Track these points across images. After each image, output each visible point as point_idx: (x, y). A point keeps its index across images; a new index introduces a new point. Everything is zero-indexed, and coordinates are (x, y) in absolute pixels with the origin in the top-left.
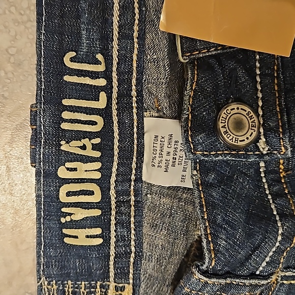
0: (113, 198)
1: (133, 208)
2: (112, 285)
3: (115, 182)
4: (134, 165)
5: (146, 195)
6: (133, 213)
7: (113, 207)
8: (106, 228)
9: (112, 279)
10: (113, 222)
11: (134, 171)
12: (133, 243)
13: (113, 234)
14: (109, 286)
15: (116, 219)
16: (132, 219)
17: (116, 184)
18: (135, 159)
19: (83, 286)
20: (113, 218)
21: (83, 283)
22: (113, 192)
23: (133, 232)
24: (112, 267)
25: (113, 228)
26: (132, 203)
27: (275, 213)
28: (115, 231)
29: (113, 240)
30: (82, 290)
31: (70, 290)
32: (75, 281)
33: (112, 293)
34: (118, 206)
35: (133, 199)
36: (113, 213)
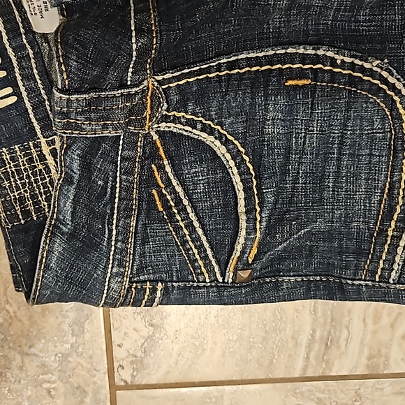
0: (12, 57)
1: (33, 61)
2: (43, 140)
3: (8, 40)
4: (18, 19)
5: (42, 45)
6: (34, 66)
7: (15, 65)
8: (14, 85)
9: (39, 135)
10: (19, 78)
11: (21, 25)
12: (43, 92)
13: (22, 89)
14: (40, 142)
15: (20, 74)
16: (35, 71)
17: (9, 42)
18: (16, 13)
19: (17, 149)
20: (17, 75)
21: (16, 146)
22: (11, 51)
23: (39, 82)
24: (34, 120)
25: (20, 84)
26: (32, 56)
27: (133, 28)
28: (23, 86)
29: (24, 94)
30: (18, 153)
31: (8, 157)
32: (9, 146)
33: (46, 150)
34: (19, 63)
35: (31, 51)
36: (16, 70)
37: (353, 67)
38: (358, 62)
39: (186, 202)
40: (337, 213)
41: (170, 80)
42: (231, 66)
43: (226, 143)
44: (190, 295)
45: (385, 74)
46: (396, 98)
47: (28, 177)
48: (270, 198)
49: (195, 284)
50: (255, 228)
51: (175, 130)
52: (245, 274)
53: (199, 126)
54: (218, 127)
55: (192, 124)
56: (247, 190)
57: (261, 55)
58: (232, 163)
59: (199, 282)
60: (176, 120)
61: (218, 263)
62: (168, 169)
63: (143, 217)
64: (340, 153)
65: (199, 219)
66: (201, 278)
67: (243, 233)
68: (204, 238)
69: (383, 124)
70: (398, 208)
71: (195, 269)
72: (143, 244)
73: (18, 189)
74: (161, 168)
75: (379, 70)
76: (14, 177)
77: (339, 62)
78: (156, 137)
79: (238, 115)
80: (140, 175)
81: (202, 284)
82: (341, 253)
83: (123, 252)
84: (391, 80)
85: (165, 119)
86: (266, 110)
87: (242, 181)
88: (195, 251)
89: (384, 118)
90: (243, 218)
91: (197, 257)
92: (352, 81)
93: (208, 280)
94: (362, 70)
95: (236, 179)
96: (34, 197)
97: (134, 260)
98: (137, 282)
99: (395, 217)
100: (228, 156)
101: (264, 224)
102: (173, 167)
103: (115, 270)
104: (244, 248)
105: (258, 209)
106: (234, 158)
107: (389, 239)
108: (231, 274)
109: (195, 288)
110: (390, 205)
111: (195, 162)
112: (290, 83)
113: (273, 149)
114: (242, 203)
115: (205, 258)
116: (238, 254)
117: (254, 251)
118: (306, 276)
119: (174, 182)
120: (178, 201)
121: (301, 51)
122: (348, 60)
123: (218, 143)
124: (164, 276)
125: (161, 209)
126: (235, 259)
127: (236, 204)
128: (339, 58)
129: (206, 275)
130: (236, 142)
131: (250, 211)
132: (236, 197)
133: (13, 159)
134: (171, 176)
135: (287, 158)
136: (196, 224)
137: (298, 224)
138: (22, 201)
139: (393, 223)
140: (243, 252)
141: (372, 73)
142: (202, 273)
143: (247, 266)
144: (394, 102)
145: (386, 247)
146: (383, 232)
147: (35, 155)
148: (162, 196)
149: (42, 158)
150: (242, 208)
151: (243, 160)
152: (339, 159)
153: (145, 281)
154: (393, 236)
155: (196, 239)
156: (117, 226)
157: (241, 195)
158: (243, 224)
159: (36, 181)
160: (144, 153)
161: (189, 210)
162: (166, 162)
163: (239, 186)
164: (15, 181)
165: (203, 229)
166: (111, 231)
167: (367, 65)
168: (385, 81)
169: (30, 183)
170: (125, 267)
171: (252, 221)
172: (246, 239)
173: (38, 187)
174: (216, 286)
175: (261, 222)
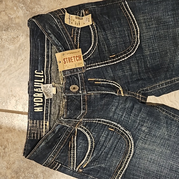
2: (44, 121)
6: (49, 105)
8: (43, 108)
9: (44, 120)
10: (45, 106)
12: (49, 111)
13: (45, 109)
23: (49, 108)
24: (44, 116)
25: (45, 108)
26: (50, 102)
29: (45, 110)
30: (38, 122)
32: (36, 120)
33: (44, 124)
34: (46, 103)
35: (50, 101)
36: (45, 104)
37: (123, 131)
38: (125, 130)
39: (75, 148)
40: (108, 164)
41: (85, 120)
42: (99, 121)
43: (91, 138)
44: (66, 170)
45: (129, 135)
46: (130, 141)
47: (38, 128)
48: (95, 155)
49: (68, 168)
50: (88, 160)
51: (81, 130)
52: (81, 170)
53: (87, 131)
54: (91, 134)
55: (85, 130)
56: (91, 151)
57: (106, 121)
58: (90, 143)
59: (69, 168)
60: (82, 128)
61: (76, 165)
62: (75, 138)
63: (64, 147)
64: (114, 150)
65: (77, 153)
66: (70, 167)
67: (85, 160)
68: (75, 158)
69: (125, 146)
70: (122, 167)
71: (70, 164)
72: (61, 153)
73: (34, 130)
74: (74, 137)
75: (128, 134)
76: (34, 127)
77: (121, 129)
78: (76, 130)
79: (96, 133)
80: (69, 137)
81: (70, 169)
82: (106, 175)
83: (56, 152)
84: (130, 137)
85: (80, 127)
86: (102, 133)
87: (90, 148)
88: (72, 160)
89: (126, 145)
90: (86, 156)
91: (72, 162)
92: (122, 134)
93: (72, 168)
94: (125, 132)
95: (89, 147)
96: (37, 133)
97: (57, 156)
98: (55, 161)
99: (121, 169)
100: (90, 141)
101: (90, 160)
102: (77, 138)
103: (52, 156)
104: (83, 163)
105: (91, 156)
106: (91, 142)
107: (118, 174)
108: (78, 169)
109: (68, 169)
110: (120, 166)
111: (82, 139)
112: (110, 129)
113: (100, 144)
114: (88, 153)
115: (74, 163)
116: (81, 164)
117: (85, 165)
118: (95, 177)
119: (75, 142)
120: (74, 147)
121: (114, 123)
122: (123, 129)
123: (89, 137)
124: (62, 163)
125: (69, 147)
126: (80, 165)
127: (87, 152)
128: (121, 128)
129: (72, 167)
130: (93, 139)
131: (89, 155)
132: (87, 151)
133: (36, 123)
134: (75, 140)
135: (102, 147)
136: (75, 154)
137: (98, 163)
138: (34, 133)
139: (120, 171)
140: (83, 164)
141: (127, 134)
142: (71, 166)
143: (82, 168)
144: (129, 142)
145: (117, 176)
146: (117, 172)
147: (41, 124)
148: (71, 144)
149: (43, 125)
150: (87, 154)
151: (93, 144)
152: (113, 151)
153: (57, 162)
154: (119, 174)
155: (74, 158)
156: (58, 146)
157: (89, 151)
158: (86, 158)
159: (39, 130)
160: (72, 132)
161: (75, 150)
162: (76, 136)
163: (89, 149)
164: (34, 128)
165: (76, 156)
166: (56, 146)
167: (126, 132)
168: (129, 137)
169: (38, 130)
170: (55, 156)
171: (88, 158)
172: (85, 161)
173: (39, 132)
174: (73, 171)
175: (90, 159)
